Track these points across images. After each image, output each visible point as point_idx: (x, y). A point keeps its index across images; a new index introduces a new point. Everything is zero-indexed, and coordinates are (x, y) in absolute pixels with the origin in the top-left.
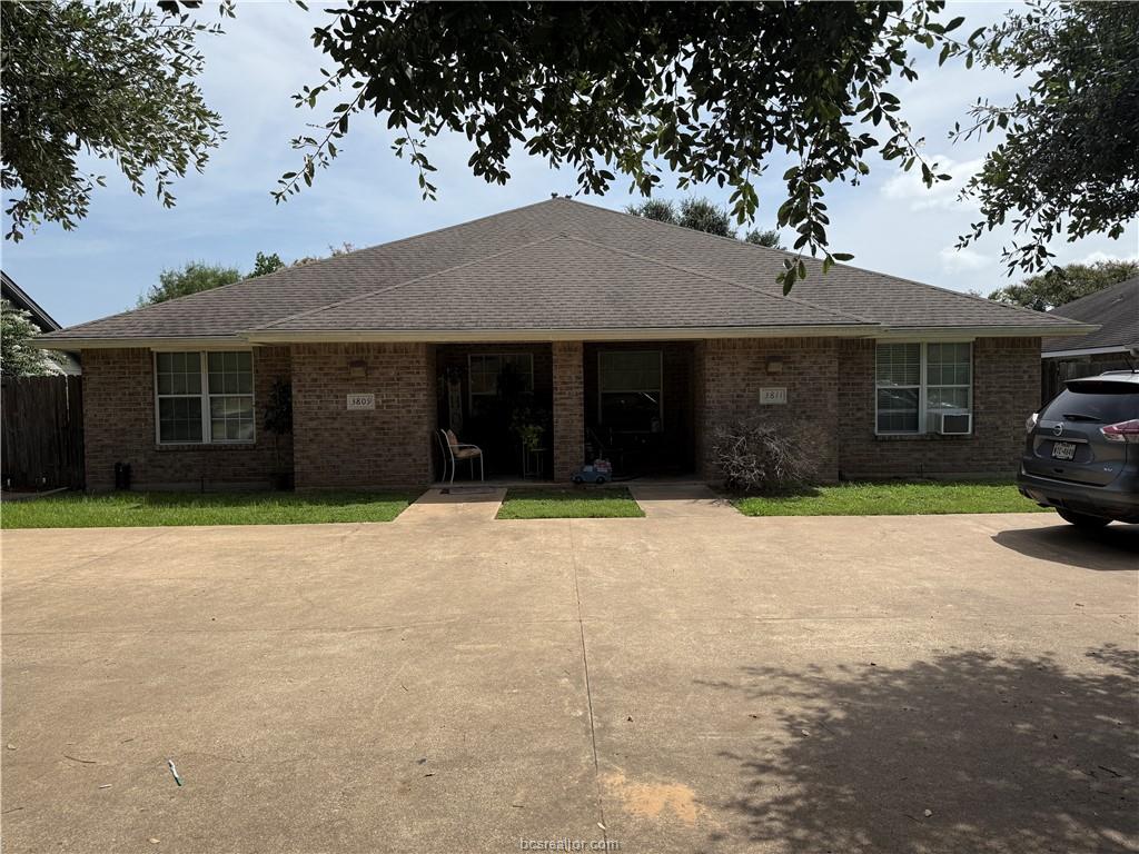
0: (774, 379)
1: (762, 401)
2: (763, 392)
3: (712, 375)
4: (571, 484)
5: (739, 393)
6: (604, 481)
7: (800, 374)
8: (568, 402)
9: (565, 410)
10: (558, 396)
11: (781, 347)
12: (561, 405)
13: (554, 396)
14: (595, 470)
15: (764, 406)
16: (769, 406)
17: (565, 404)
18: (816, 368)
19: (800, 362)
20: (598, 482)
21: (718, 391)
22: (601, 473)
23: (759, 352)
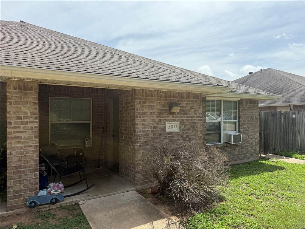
0: (173, 117)
1: (168, 130)
2: (168, 124)
3: (139, 113)
4: (25, 210)
5: (155, 125)
6: (57, 201)
7: (186, 114)
8: (23, 135)
9: (19, 142)
10: (12, 131)
11: (176, 98)
12: (16, 138)
13: (8, 130)
14: (49, 193)
15: (168, 134)
16: (171, 133)
17: (19, 138)
18: (193, 110)
19: (186, 107)
20: (52, 203)
21: (143, 124)
22: (55, 195)
23: (165, 100)
